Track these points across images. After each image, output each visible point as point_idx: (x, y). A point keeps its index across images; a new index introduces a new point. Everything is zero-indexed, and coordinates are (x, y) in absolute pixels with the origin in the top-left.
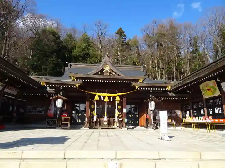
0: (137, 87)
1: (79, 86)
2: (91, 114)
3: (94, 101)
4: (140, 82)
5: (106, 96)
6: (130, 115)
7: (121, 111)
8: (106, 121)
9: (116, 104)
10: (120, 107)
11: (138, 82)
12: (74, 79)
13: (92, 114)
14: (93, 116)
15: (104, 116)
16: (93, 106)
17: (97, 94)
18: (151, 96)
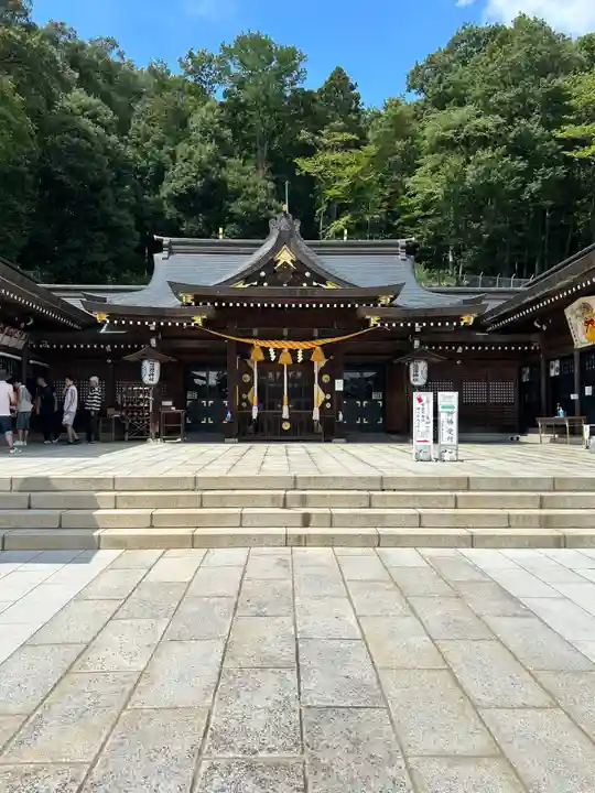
0: (374, 320)
1: (204, 320)
2: (242, 400)
3: (248, 361)
4: (383, 306)
5: (284, 350)
6: (358, 402)
7: (329, 388)
8: (286, 420)
9: (316, 371)
10: (326, 378)
11: (376, 305)
12: (189, 301)
13: (246, 401)
14: (250, 406)
15: (282, 404)
16: (247, 378)
17: (258, 343)
18: (417, 343)
